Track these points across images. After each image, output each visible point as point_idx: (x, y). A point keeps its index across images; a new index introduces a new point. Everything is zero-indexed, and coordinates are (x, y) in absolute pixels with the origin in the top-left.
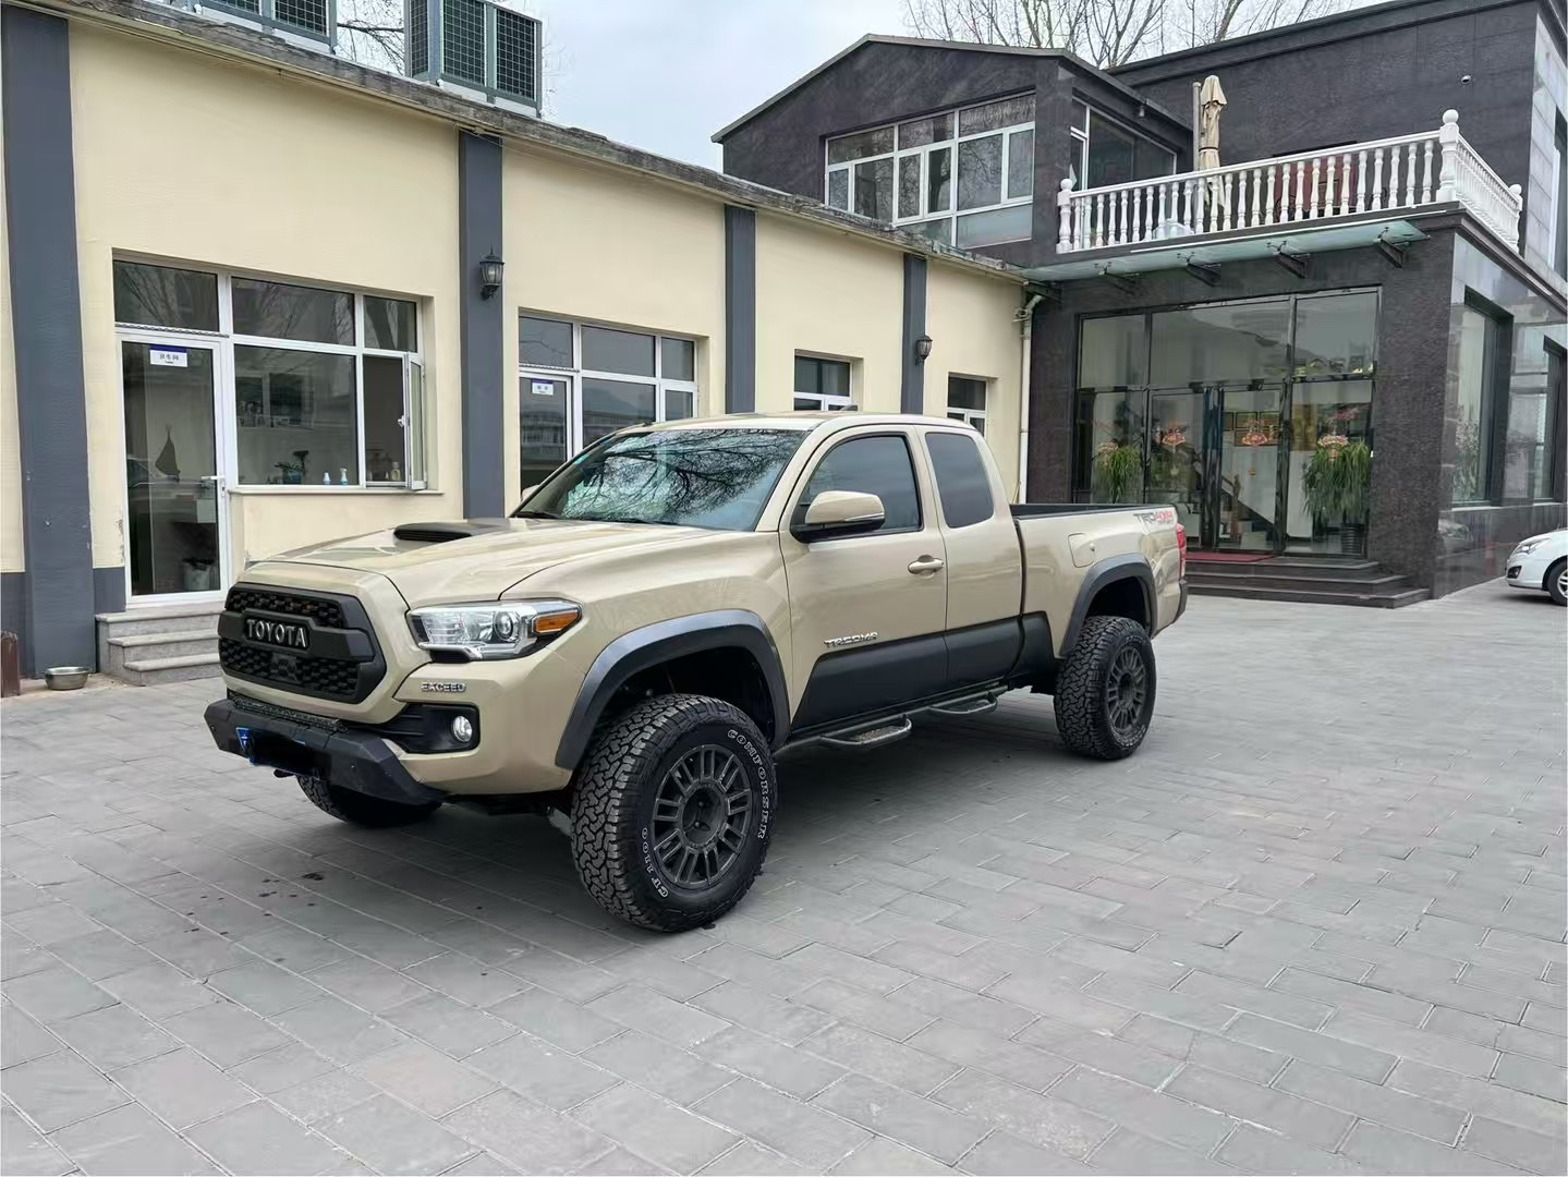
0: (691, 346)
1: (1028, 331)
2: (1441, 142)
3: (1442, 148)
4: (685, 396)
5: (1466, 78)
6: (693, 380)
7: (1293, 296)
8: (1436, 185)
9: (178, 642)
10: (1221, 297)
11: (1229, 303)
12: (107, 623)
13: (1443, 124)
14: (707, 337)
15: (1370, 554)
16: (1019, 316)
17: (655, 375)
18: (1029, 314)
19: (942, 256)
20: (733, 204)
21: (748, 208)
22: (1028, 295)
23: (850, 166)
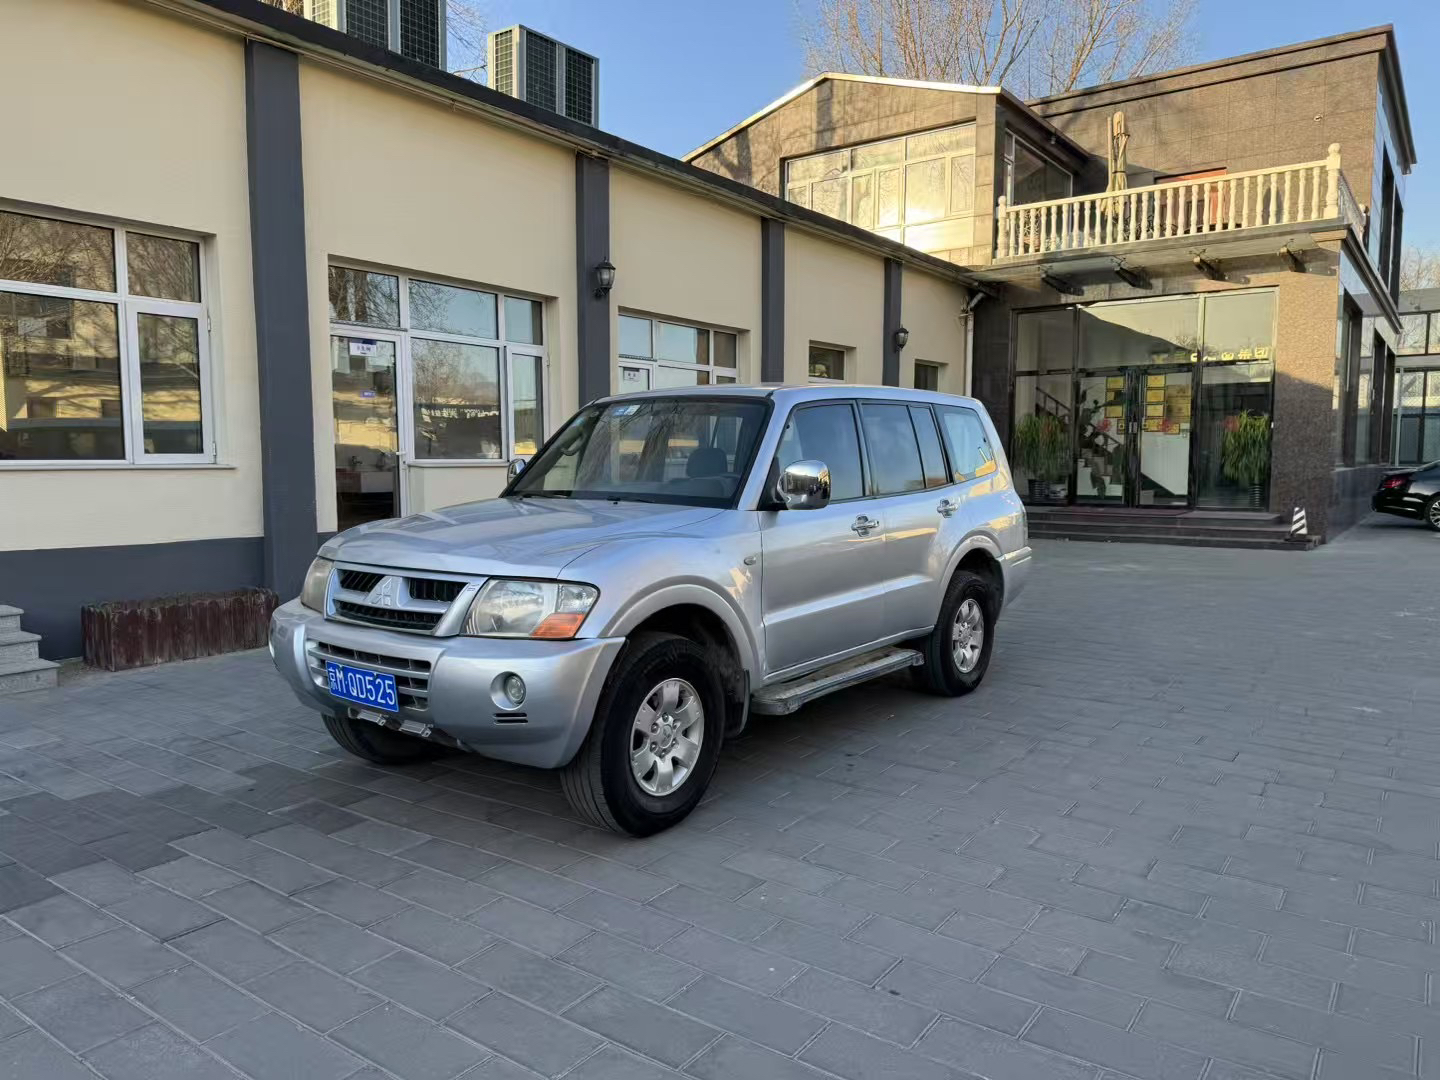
0: (734, 337)
1: (971, 325)
2: (1327, 169)
3: (1327, 175)
5: (1318, 116)
6: (736, 368)
7: (1203, 295)
8: (1322, 206)
10: (1139, 295)
13: (1328, 155)
14: (748, 330)
15: (1271, 507)
16: (964, 311)
17: (708, 363)
18: (972, 310)
19: (915, 261)
20: (770, 217)
21: (780, 221)
22: (972, 293)
23: (807, 184)
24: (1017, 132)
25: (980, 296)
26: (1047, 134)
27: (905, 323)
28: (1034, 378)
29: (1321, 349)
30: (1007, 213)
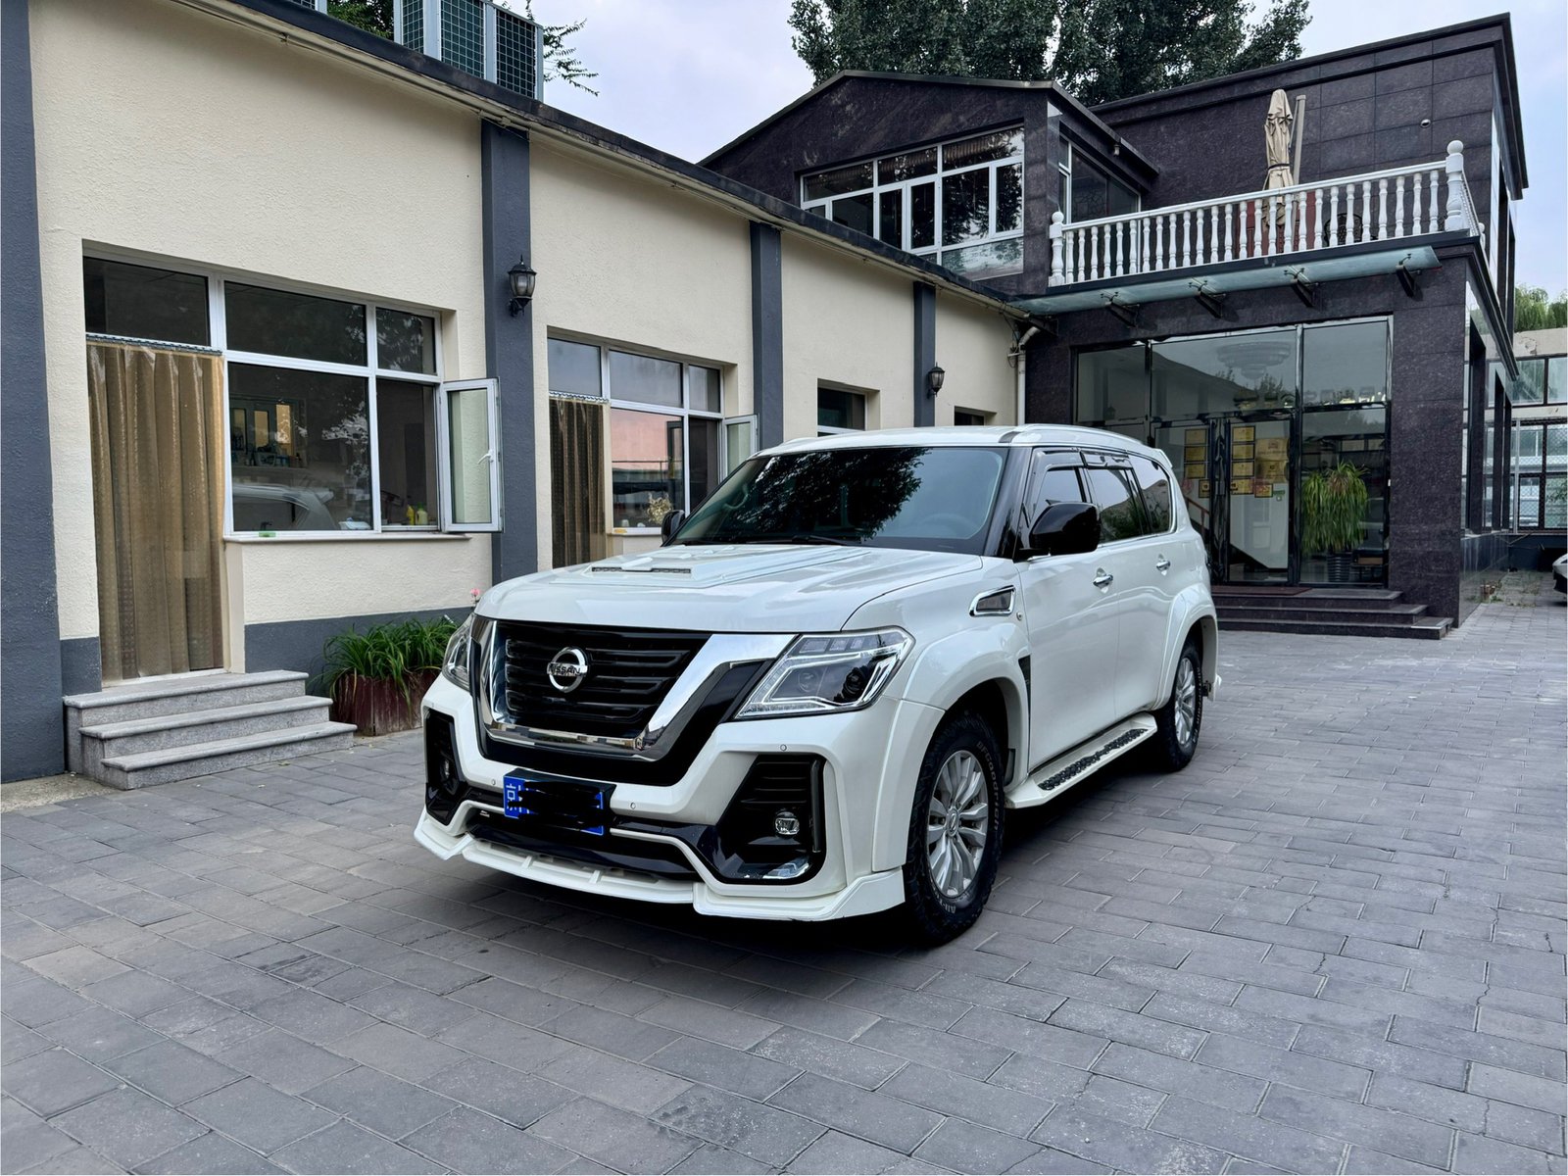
0: (717, 374)
1: (1022, 366)
2: (1447, 171)
3: (1447, 178)
5: (1426, 121)
6: (720, 412)
7: (1300, 326)
8: (1443, 216)
9: (170, 729)
10: (1223, 327)
11: (1233, 333)
12: (79, 709)
15: (1390, 583)
16: (1013, 350)
17: (682, 406)
18: (1023, 347)
19: (951, 286)
20: (759, 221)
21: (774, 226)
22: (1022, 326)
23: (827, 202)
25: (1034, 330)
26: (1110, 143)
27: (940, 361)
29: (1445, 389)
30: (1064, 232)
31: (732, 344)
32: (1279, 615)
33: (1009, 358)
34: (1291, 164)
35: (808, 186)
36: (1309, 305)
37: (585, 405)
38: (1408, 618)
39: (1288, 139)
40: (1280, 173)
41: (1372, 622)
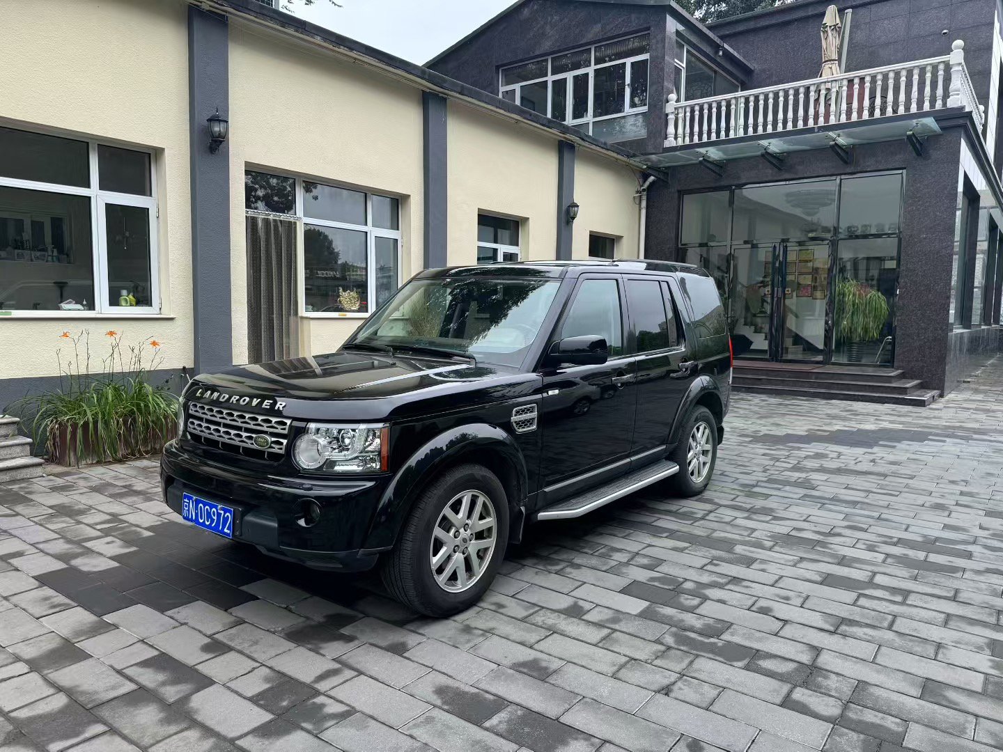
0: (397, 202)
1: (644, 204)
2: (950, 63)
3: (951, 69)
4: (392, 241)
5: (945, 31)
6: (398, 229)
7: (839, 177)
8: (946, 95)
10: (783, 178)
11: (791, 182)
13: (952, 51)
14: (409, 196)
15: (896, 364)
16: (637, 192)
17: (366, 224)
18: (644, 190)
19: (586, 144)
20: (428, 90)
21: (441, 95)
22: (645, 176)
23: (517, 87)
24: (689, 43)
25: (652, 178)
26: (717, 47)
27: (577, 199)
28: (705, 248)
29: (942, 223)
30: (675, 108)
31: (408, 181)
32: (812, 385)
33: (634, 197)
34: (840, 60)
35: (506, 76)
36: (846, 162)
37: (281, 221)
38: (904, 390)
39: (838, 42)
40: (830, 66)
41: (876, 392)
